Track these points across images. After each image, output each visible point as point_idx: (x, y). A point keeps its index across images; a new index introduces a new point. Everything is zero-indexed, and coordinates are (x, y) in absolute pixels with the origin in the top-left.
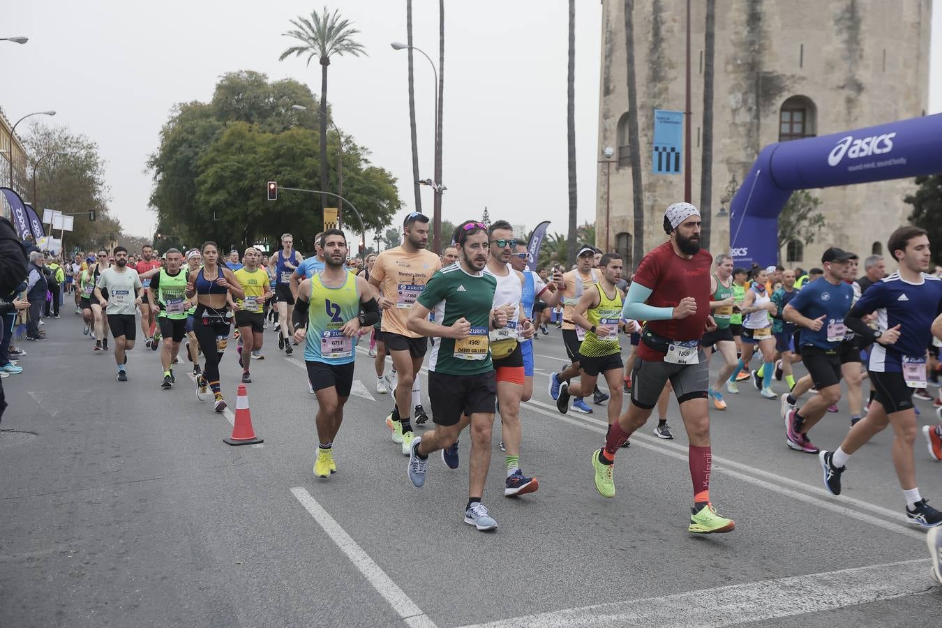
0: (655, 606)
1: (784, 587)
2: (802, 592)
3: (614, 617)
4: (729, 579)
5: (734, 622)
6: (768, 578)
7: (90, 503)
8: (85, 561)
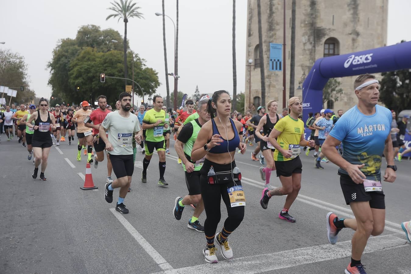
0: (267, 257)
1: (322, 248)
2: (330, 251)
3: (250, 262)
4: (300, 245)
5: (301, 264)
6: (316, 245)
7: (20, 216)
8: (18, 242)
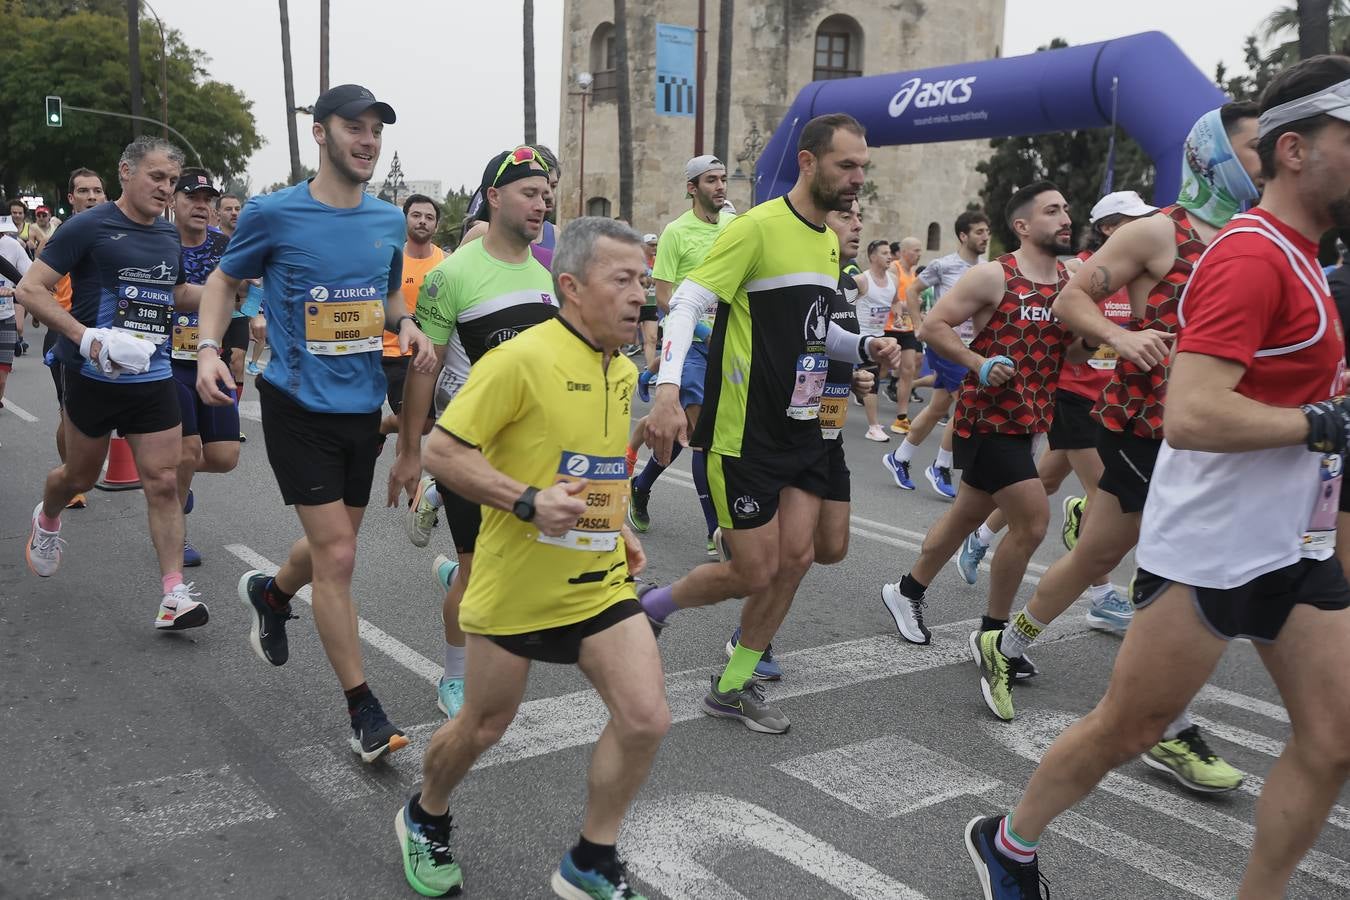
5: (857, 681)
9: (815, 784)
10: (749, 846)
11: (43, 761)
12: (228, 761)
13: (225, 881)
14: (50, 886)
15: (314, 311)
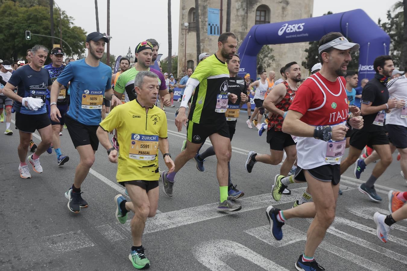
9: (256, 237)
10: (236, 255)
11: (25, 229)
12: (80, 229)
13: (79, 265)
14: (28, 266)
15: (85, 97)
